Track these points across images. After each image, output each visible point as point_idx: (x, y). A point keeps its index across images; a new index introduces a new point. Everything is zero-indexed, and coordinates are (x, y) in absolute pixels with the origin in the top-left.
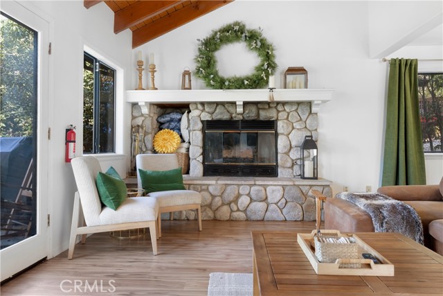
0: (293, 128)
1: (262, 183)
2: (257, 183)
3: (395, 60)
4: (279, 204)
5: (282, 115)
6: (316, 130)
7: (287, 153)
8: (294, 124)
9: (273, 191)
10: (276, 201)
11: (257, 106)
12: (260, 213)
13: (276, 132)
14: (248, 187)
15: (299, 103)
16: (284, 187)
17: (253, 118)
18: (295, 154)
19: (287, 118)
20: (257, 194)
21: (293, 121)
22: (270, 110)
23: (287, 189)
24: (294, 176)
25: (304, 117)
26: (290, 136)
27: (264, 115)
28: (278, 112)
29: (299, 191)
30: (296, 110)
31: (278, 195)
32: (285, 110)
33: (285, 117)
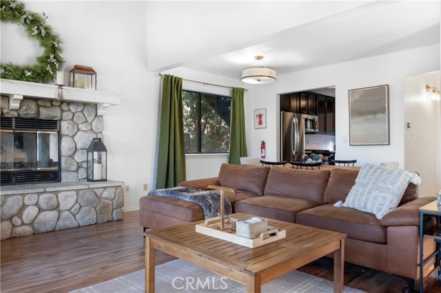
0: (79, 130)
1: (54, 190)
2: (48, 190)
3: (168, 76)
4: (72, 210)
5: (67, 115)
6: (101, 132)
7: (72, 156)
8: (80, 126)
9: (66, 197)
10: (69, 207)
11: (37, 102)
12: (51, 222)
13: (59, 133)
14: (36, 196)
15: (85, 104)
16: (77, 191)
17: (31, 116)
18: (80, 157)
19: (72, 119)
20: (47, 203)
21: (79, 123)
22: (53, 109)
23: (81, 193)
24: (79, 180)
25: (90, 119)
26: (75, 138)
27: (45, 114)
28: (63, 111)
29: (94, 195)
30: (82, 111)
31: (72, 201)
32: (70, 110)
33: (71, 117)
